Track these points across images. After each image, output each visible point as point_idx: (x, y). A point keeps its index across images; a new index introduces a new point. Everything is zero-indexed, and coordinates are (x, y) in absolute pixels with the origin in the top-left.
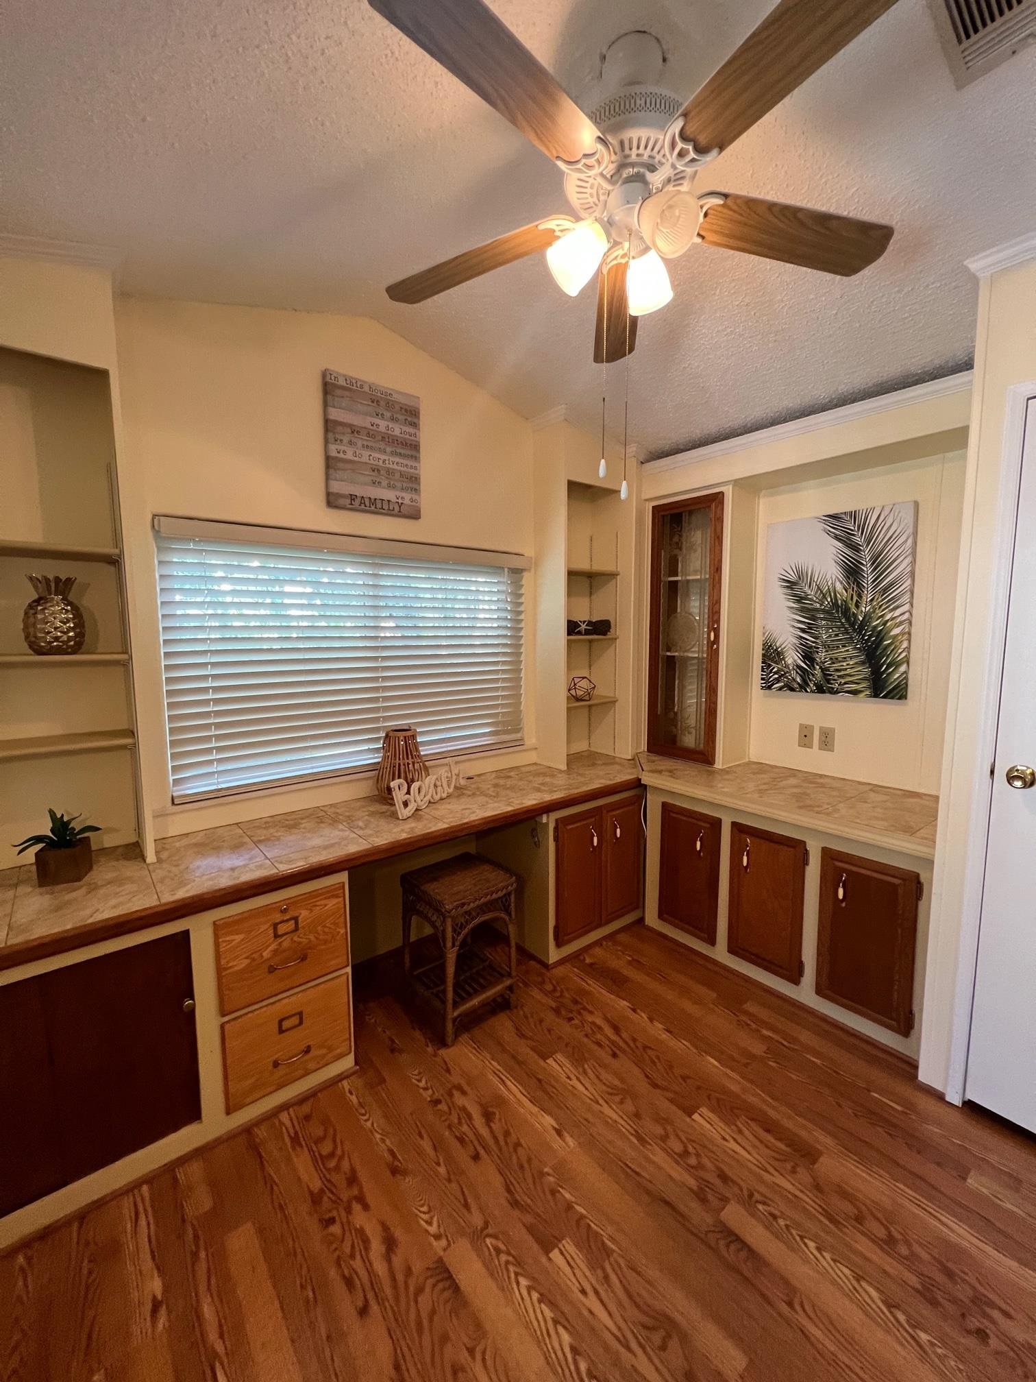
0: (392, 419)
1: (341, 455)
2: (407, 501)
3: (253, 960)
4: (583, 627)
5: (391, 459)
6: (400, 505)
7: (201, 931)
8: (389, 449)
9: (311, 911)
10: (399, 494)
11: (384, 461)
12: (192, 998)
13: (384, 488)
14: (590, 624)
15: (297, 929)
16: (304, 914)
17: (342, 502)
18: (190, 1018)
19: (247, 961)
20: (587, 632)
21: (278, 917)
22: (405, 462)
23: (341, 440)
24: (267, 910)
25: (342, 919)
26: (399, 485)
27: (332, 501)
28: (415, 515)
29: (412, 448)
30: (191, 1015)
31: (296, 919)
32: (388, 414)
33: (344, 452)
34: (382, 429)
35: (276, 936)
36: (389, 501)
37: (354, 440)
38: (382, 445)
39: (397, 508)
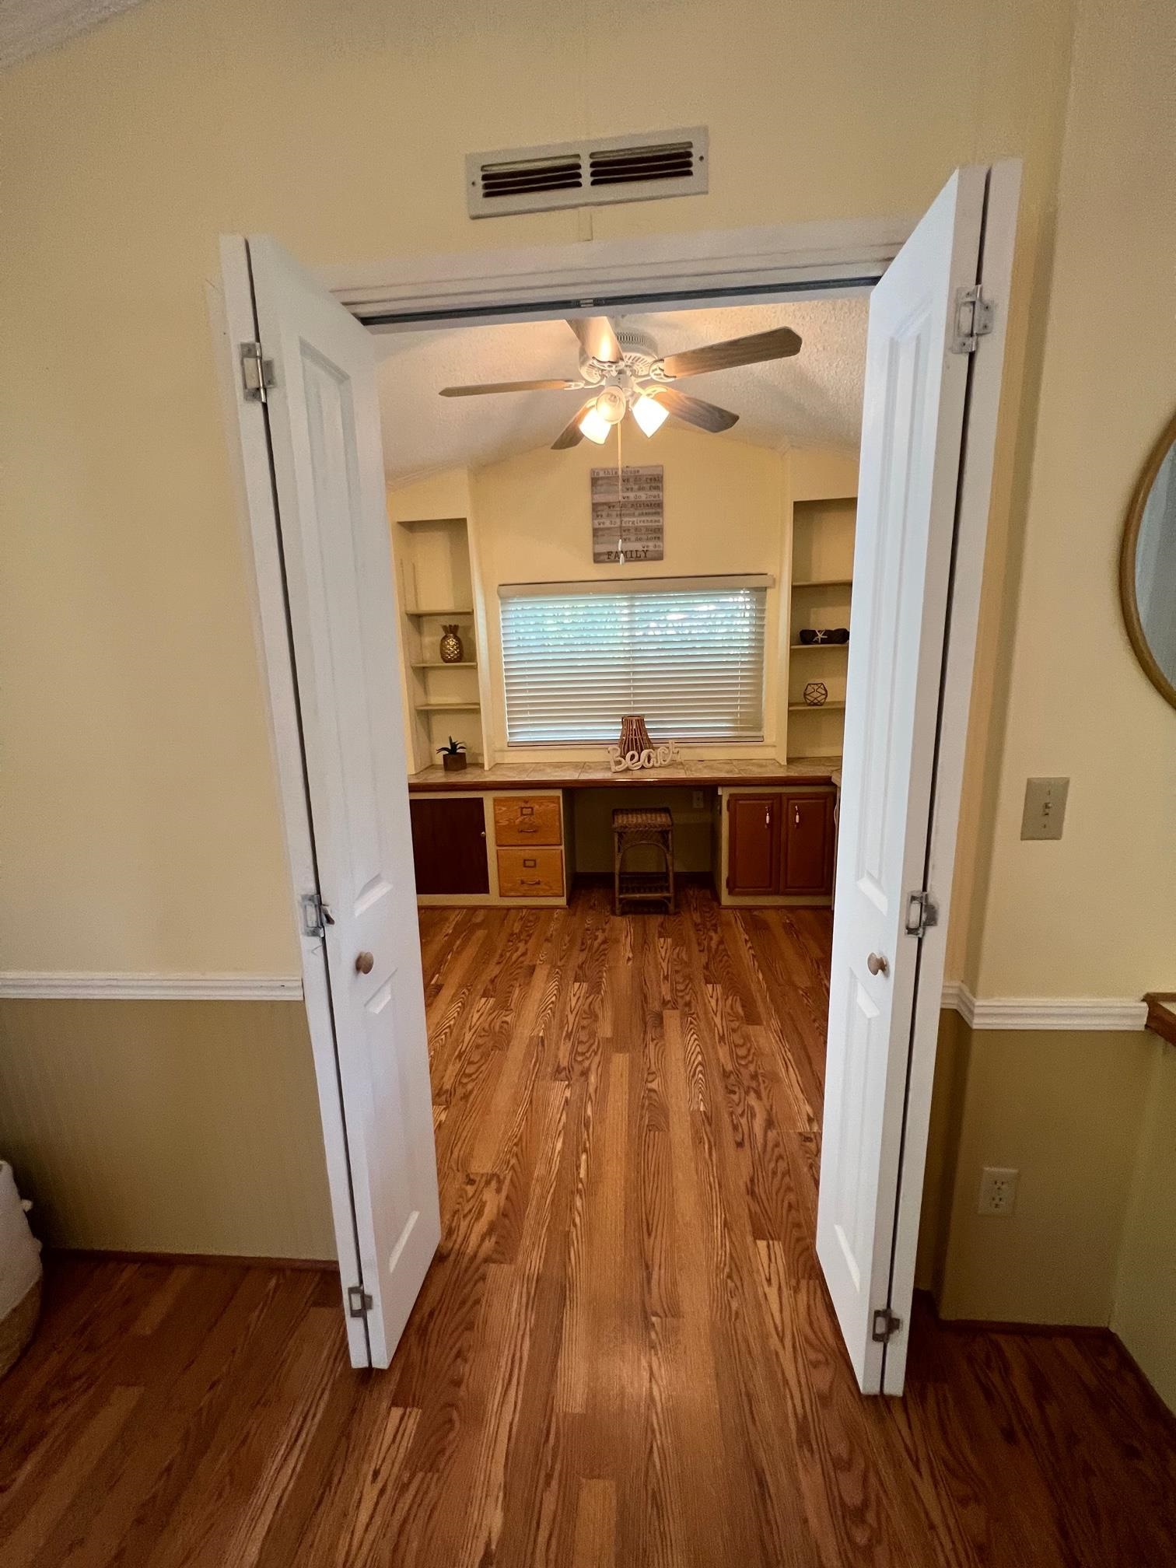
0: (640, 489)
1: (602, 526)
2: (651, 548)
3: (511, 822)
4: (820, 636)
5: (639, 519)
6: (645, 552)
7: (488, 799)
8: (637, 513)
9: (540, 806)
10: (645, 544)
11: (633, 522)
12: (485, 831)
13: (633, 542)
14: (827, 632)
15: (532, 814)
16: (536, 807)
17: (602, 558)
18: (483, 841)
19: (507, 822)
20: (823, 641)
21: (523, 805)
22: (649, 518)
23: (602, 516)
24: (519, 799)
25: (557, 816)
26: (645, 537)
27: (598, 558)
28: (659, 557)
29: (657, 507)
30: (484, 838)
31: (532, 808)
32: (636, 487)
33: (603, 523)
34: (632, 499)
35: (522, 814)
36: (636, 551)
37: (610, 512)
38: (632, 510)
39: (643, 555)
